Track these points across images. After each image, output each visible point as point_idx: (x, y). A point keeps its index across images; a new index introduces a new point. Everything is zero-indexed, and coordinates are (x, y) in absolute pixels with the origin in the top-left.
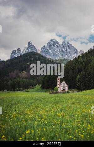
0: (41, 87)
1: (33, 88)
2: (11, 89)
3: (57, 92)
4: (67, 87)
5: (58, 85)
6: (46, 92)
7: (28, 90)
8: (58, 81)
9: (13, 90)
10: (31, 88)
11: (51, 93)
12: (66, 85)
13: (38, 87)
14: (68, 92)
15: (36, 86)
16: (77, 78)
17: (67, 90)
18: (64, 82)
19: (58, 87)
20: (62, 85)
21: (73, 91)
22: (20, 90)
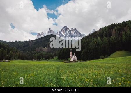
0: (58, 58)
1: (52, 59)
2: (37, 59)
3: (70, 62)
4: (76, 59)
5: (70, 57)
6: (61, 61)
7: (49, 60)
8: (71, 54)
9: (38, 60)
10: (51, 59)
11: (65, 62)
12: (75, 57)
13: (56, 58)
14: (77, 62)
15: (54, 57)
16: (82, 53)
17: (76, 60)
18: (74, 55)
19: (70, 58)
20: (73, 57)
21: (81, 61)
22: (43, 60)
